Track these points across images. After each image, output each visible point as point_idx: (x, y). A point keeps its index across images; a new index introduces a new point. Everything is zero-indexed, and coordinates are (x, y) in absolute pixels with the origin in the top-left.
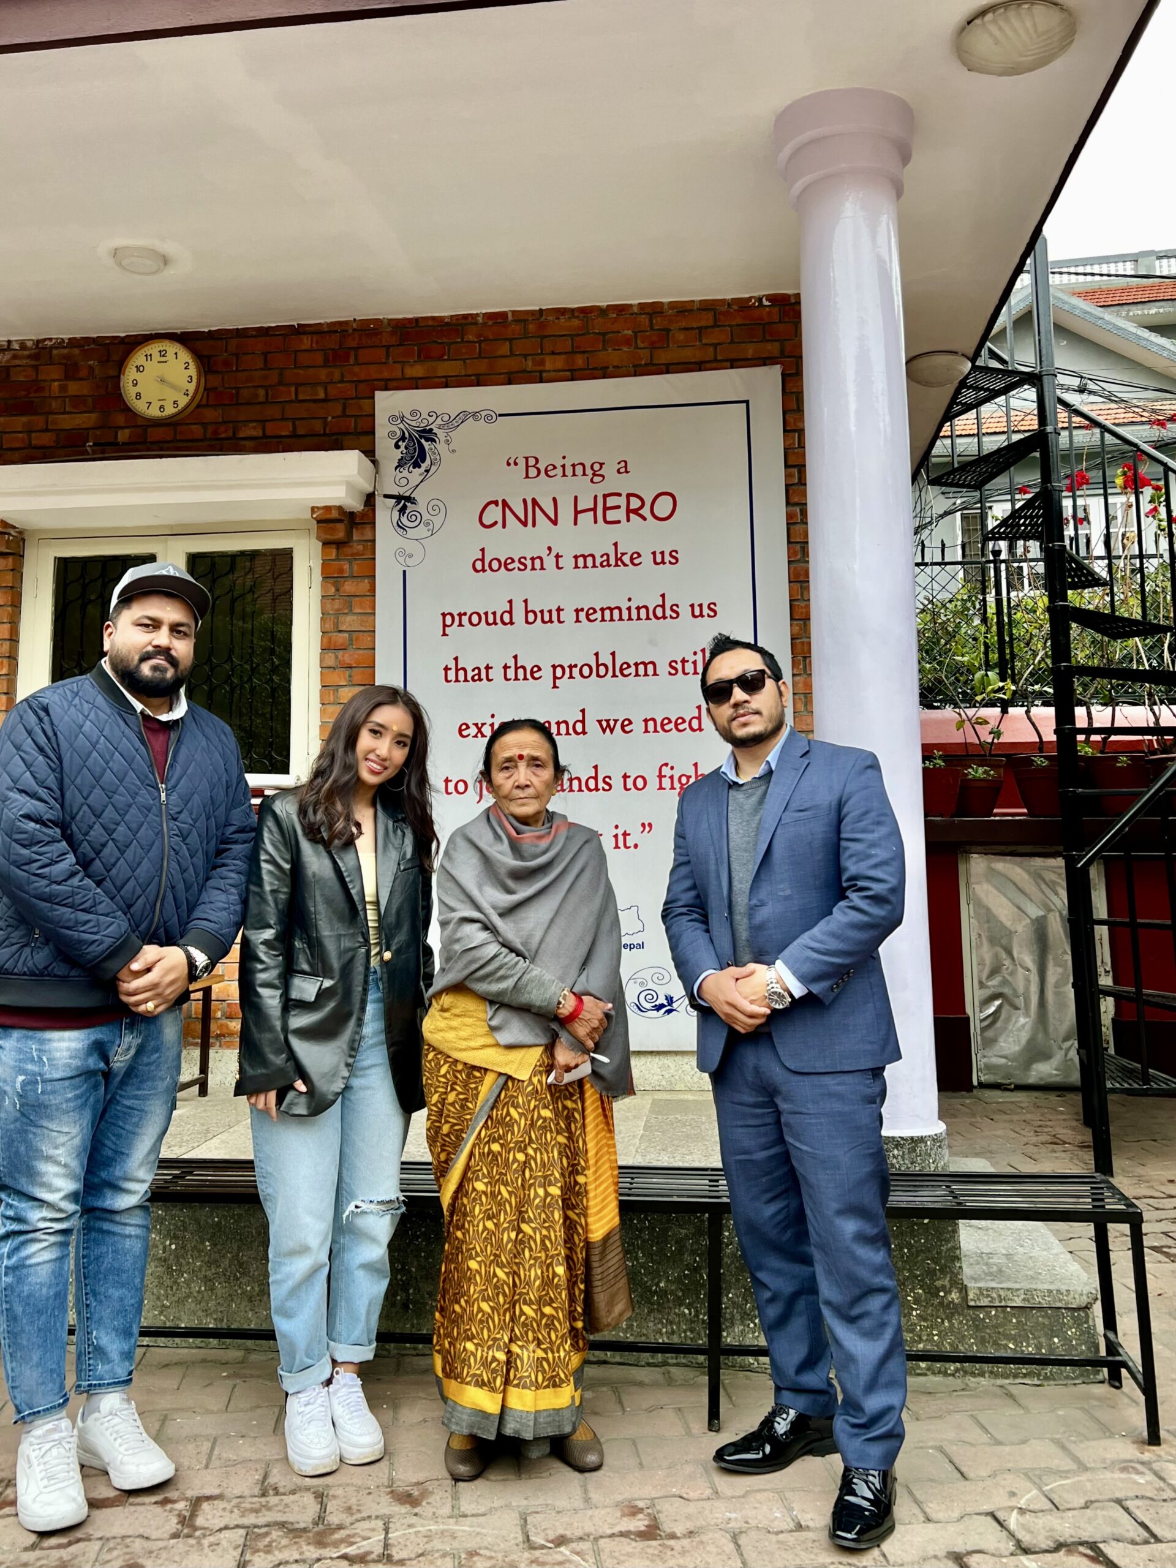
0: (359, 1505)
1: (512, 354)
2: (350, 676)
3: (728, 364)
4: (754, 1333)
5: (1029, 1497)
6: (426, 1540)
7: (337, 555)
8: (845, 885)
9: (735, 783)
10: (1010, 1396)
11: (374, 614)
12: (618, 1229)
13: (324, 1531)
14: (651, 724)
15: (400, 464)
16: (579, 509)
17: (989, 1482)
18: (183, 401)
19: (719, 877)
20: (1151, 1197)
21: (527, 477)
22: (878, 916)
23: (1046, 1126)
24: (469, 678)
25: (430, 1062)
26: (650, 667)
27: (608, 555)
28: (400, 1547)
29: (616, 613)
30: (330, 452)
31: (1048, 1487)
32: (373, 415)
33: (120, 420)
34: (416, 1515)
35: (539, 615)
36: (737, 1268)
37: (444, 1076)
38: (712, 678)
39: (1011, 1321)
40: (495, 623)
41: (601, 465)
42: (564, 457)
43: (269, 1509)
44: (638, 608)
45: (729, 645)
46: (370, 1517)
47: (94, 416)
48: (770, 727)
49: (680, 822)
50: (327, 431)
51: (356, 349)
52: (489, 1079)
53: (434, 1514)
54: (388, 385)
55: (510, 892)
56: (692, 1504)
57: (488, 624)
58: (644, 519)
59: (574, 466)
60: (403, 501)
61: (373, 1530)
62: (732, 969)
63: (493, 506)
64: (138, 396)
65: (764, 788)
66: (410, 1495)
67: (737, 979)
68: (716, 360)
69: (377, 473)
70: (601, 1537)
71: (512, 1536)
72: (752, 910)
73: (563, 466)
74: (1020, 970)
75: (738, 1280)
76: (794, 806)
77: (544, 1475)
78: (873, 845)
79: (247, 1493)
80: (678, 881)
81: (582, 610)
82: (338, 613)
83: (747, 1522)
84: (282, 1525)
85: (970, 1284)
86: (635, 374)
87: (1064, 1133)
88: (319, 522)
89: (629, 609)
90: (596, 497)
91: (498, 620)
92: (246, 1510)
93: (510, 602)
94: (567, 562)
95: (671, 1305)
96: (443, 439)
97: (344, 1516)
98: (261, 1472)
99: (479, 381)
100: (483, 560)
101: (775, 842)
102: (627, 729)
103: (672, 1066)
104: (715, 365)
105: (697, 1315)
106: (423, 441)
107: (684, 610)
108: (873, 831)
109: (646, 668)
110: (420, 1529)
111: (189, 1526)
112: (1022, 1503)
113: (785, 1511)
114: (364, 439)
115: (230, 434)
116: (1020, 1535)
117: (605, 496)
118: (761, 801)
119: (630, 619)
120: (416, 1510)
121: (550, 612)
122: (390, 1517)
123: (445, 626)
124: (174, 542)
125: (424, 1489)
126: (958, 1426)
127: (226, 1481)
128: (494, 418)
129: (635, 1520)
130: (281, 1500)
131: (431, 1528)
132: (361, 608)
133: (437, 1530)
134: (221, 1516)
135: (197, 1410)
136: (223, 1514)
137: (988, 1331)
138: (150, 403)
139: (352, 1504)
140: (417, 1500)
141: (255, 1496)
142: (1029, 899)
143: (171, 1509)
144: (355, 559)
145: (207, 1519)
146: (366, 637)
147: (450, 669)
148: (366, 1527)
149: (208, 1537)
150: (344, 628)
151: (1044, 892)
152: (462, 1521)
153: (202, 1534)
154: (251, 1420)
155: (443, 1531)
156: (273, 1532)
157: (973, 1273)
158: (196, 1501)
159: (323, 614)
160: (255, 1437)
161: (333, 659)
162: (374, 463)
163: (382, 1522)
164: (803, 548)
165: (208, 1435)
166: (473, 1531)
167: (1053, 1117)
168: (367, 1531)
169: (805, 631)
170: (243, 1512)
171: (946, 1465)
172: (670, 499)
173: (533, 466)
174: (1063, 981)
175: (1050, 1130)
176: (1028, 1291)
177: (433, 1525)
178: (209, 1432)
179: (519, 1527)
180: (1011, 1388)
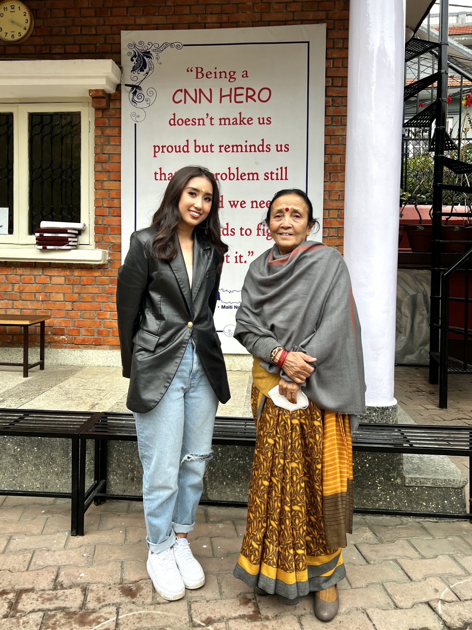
0: (104, 597)
1: (191, 14)
2: (109, 176)
3: (300, 22)
5: (445, 593)
6: (138, 620)
7: (102, 116)
10: (424, 528)
11: (120, 145)
13: (85, 613)
14: (255, 204)
15: (134, 70)
16: (223, 95)
17: (423, 583)
18: (24, 33)
20: (465, 419)
21: (197, 78)
23: (413, 383)
24: (167, 178)
26: (255, 176)
27: (236, 119)
28: (124, 625)
29: (239, 148)
30: (98, 60)
31: (453, 586)
32: (120, 43)
34: (134, 603)
35: (202, 148)
39: (425, 493)
40: (180, 151)
41: (234, 72)
42: (216, 68)
43: (57, 599)
44: (250, 146)
46: (109, 604)
50: (97, 51)
51: (111, 8)
53: (143, 602)
54: (127, 28)
57: (176, 152)
58: (255, 101)
59: (220, 73)
60: (135, 89)
61: (111, 613)
63: (180, 92)
64: (1, 29)
66: (131, 590)
68: (293, 20)
69: (122, 73)
70: (230, 619)
71: (183, 618)
73: (215, 73)
74: (404, 317)
79: (47, 588)
81: (223, 146)
82: (103, 145)
84: (63, 609)
86: (252, 26)
87: (422, 387)
88: (93, 98)
89: (246, 146)
90: (231, 89)
92: (45, 599)
93: (187, 141)
94: (216, 121)
96: (155, 57)
97: (96, 604)
98: (55, 573)
99: (173, 27)
100: (174, 119)
102: (243, 206)
104: (293, 22)
106: (145, 58)
107: (273, 148)
109: (253, 176)
110: (135, 613)
111: (13, 610)
112: (442, 597)
114: (116, 55)
115: (48, 51)
116: (445, 617)
117: (236, 89)
119: (246, 151)
120: (134, 600)
121: (207, 146)
122: (120, 604)
123: (155, 152)
124: (21, 106)
125: (138, 586)
126: (402, 547)
127: (36, 579)
128: (181, 47)
129: (247, 607)
130: (64, 592)
131: (141, 612)
132: (114, 142)
133: (144, 613)
134: (31, 603)
135: (27, 533)
136: (33, 602)
137: (414, 497)
138: (7, 33)
139: (101, 596)
140: (134, 593)
141: (51, 590)
142: (411, 288)
143: (6, 598)
144: (111, 118)
145: (24, 605)
146: (116, 157)
147: (158, 174)
148: (107, 611)
149: (23, 618)
150: (106, 152)
151: (417, 285)
152: (158, 607)
153: (20, 615)
154: (53, 540)
155: (147, 615)
156: (58, 614)
157: (408, 470)
158: (20, 593)
159: (95, 145)
160: (54, 551)
161: (100, 167)
162: (121, 68)
163: (116, 608)
164: (332, 119)
165: (30, 549)
166: (163, 614)
167: (415, 379)
168: (108, 614)
169: (331, 160)
170: (43, 600)
171: (400, 571)
172: (268, 91)
173: (200, 72)
174: (422, 322)
175: (415, 385)
176: (434, 479)
177: (142, 610)
178: (31, 547)
179: (187, 612)
180: (423, 523)
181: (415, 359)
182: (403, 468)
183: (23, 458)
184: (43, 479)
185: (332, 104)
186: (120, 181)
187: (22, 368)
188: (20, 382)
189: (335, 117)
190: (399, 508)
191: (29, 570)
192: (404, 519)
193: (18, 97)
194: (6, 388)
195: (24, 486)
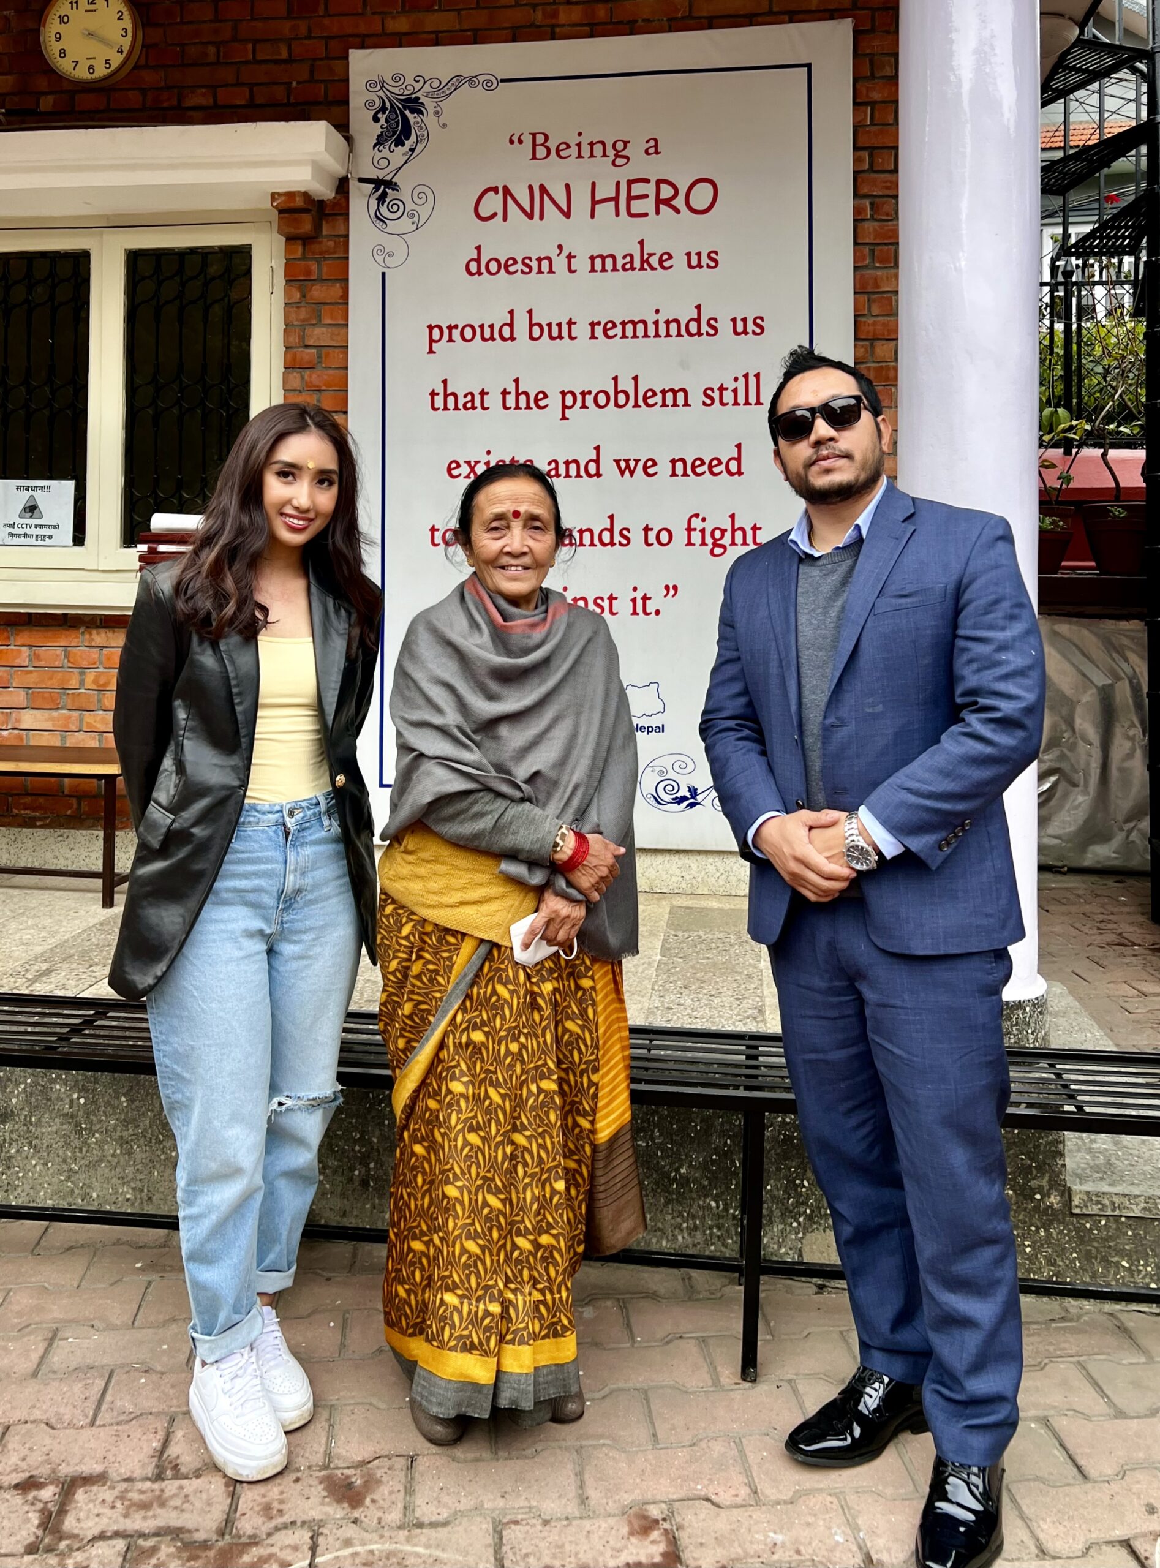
0: (281, 1502)
1: (518, 3)
3: (787, 18)
4: (797, 1234)
7: (303, 253)
8: (959, 700)
9: (809, 557)
10: (1124, 1331)
11: (347, 325)
12: (628, 1128)
13: (231, 1545)
14: (679, 466)
15: (380, 141)
16: (597, 198)
17: (1115, 1487)
18: (117, 60)
19: (783, 685)
21: (534, 158)
22: (1005, 747)
24: (460, 406)
25: (387, 917)
26: (680, 396)
27: (631, 256)
29: (640, 328)
30: (292, 123)
32: (347, 80)
33: (42, 83)
34: (356, 1522)
35: (546, 329)
36: (777, 1154)
37: (407, 938)
38: (784, 407)
39: (1126, 1234)
40: (492, 338)
41: (626, 143)
42: (580, 134)
43: (163, 1504)
44: (668, 323)
45: (812, 362)
46: (293, 1523)
47: (10, 79)
48: (863, 477)
49: (727, 607)
50: (292, 100)
52: (467, 947)
53: (379, 1521)
54: (366, 42)
55: (491, 697)
56: (723, 1513)
57: (484, 339)
58: (678, 211)
59: (592, 144)
60: (383, 187)
61: (296, 1548)
62: (804, 813)
63: (492, 193)
64: (63, 53)
65: (849, 562)
66: (350, 1486)
67: (811, 828)
68: (771, 13)
69: (351, 151)
72: (827, 731)
73: (579, 145)
74: (1081, 743)
75: (779, 1169)
76: (892, 589)
77: (529, 1452)
78: (1003, 648)
79: (138, 1474)
80: (723, 683)
81: (599, 323)
82: (304, 324)
83: (798, 1552)
84: (175, 1533)
85: (1076, 1187)
86: (670, 30)
88: (280, 212)
89: (656, 323)
90: (618, 184)
91: (496, 335)
92: (133, 1504)
93: (511, 312)
94: (581, 264)
95: (694, 1195)
96: (431, 110)
97: (260, 1521)
98: (161, 1435)
99: (477, 37)
100: (478, 261)
101: (863, 638)
102: (651, 471)
103: (694, 866)
104: (768, 19)
105: (726, 1209)
106: (407, 112)
107: (724, 326)
108: (1003, 629)
109: (676, 396)
110: (359, 1549)
111: (52, 1533)
113: (848, 1531)
114: (336, 110)
115: (174, 102)
117: (630, 183)
118: (845, 582)
119: (657, 335)
120: (357, 1514)
121: (559, 325)
122: (321, 1524)
123: (432, 341)
124: (110, 236)
125: (369, 1475)
126: (1065, 1383)
127: (114, 1449)
128: (495, 85)
129: (647, 1543)
130: (181, 1488)
131: (374, 1547)
132: (332, 319)
133: (380, 1551)
134: (98, 1515)
135: (96, 1323)
136: (101, 1511)
137: (1095, 1244)
138: (77, 62)
139: (273, 1500)
140: (359, 1494)
141: (148, 1479)
142: (1098, 667)
143: (35, 1498)
144: (325, 259)
145: (78, 1520)
146: (337, 354)
147: (438, 394)
148: (287, 1543)
149: (75, 1554)
150: (311, 343)
151: (1114, 660)
152: (416, 1536)
153: (68, 1546)
154: (162, 1342)
155: (389, 1555)
156: (163, 1547)
157: (1079, 1171)
158: (70, 1486)
159: (286, 325)
160: (162, 1373)
161: (298, 380)
162: (348, 139)
163: (310, 1534)
164: (873, 251)
165: (103, 1367)
166: (430, 1556)
167: (1115, 910)
168: (289, 1551)
169: (873, 353)
170: (128, 1508)
171: (1056, 1452)
172: (710, 187)
173: (542, 145)
174: (1130, 756)
175: (1115, 926)
176: (1150, 1198)
177: (376, 1543)
178: (105, 1362)
179: (491, 1551)
180: (1124, 1317)
181: (1114, 855)
182: (1064, 1165)
183: (92, 1123)
184: (142, 1177)
185: (872, 216)
186: (346, 413)
187: (99, 883)
188: (92, 921)
189: (880, 247)
190: (1057, 1274)
191: (98, 1423)
192: (1072, 1303)
193: (101, 213)
194: (58, 937)
195: (94, 1195)
